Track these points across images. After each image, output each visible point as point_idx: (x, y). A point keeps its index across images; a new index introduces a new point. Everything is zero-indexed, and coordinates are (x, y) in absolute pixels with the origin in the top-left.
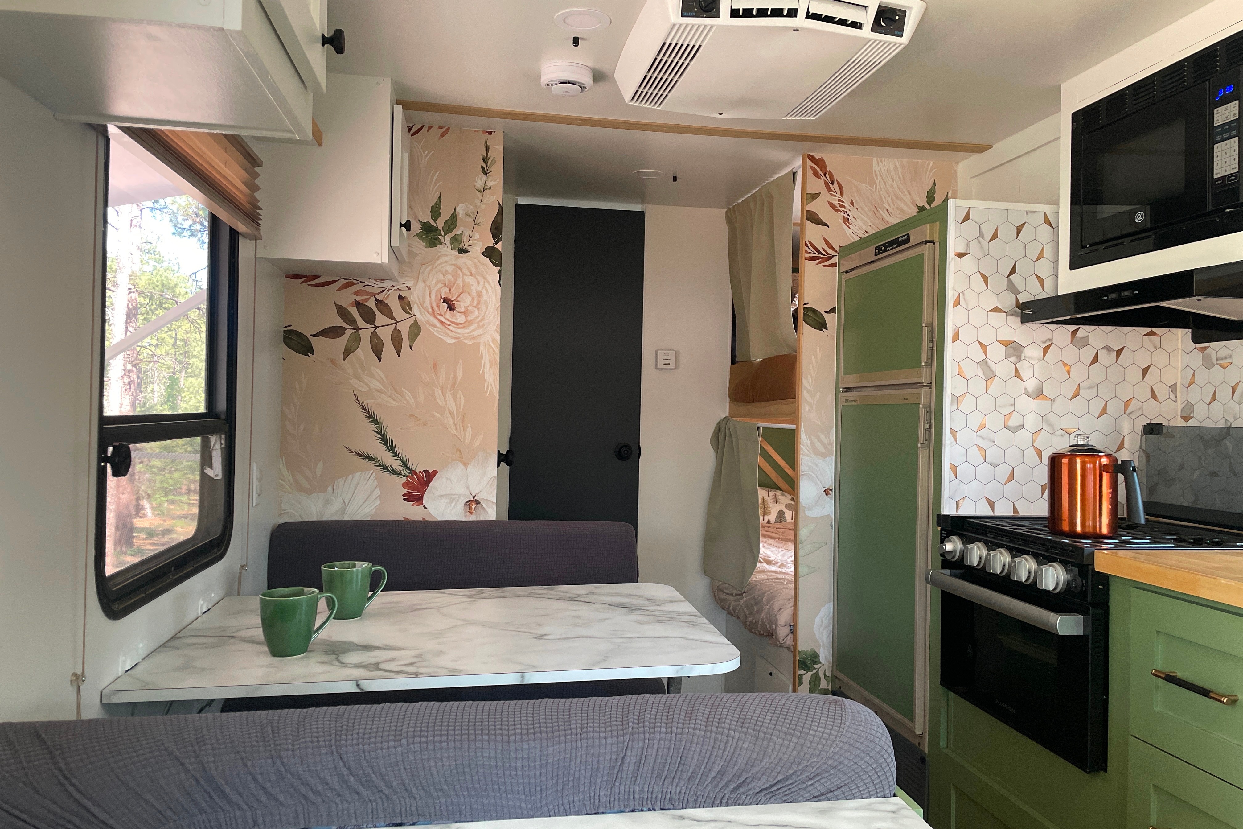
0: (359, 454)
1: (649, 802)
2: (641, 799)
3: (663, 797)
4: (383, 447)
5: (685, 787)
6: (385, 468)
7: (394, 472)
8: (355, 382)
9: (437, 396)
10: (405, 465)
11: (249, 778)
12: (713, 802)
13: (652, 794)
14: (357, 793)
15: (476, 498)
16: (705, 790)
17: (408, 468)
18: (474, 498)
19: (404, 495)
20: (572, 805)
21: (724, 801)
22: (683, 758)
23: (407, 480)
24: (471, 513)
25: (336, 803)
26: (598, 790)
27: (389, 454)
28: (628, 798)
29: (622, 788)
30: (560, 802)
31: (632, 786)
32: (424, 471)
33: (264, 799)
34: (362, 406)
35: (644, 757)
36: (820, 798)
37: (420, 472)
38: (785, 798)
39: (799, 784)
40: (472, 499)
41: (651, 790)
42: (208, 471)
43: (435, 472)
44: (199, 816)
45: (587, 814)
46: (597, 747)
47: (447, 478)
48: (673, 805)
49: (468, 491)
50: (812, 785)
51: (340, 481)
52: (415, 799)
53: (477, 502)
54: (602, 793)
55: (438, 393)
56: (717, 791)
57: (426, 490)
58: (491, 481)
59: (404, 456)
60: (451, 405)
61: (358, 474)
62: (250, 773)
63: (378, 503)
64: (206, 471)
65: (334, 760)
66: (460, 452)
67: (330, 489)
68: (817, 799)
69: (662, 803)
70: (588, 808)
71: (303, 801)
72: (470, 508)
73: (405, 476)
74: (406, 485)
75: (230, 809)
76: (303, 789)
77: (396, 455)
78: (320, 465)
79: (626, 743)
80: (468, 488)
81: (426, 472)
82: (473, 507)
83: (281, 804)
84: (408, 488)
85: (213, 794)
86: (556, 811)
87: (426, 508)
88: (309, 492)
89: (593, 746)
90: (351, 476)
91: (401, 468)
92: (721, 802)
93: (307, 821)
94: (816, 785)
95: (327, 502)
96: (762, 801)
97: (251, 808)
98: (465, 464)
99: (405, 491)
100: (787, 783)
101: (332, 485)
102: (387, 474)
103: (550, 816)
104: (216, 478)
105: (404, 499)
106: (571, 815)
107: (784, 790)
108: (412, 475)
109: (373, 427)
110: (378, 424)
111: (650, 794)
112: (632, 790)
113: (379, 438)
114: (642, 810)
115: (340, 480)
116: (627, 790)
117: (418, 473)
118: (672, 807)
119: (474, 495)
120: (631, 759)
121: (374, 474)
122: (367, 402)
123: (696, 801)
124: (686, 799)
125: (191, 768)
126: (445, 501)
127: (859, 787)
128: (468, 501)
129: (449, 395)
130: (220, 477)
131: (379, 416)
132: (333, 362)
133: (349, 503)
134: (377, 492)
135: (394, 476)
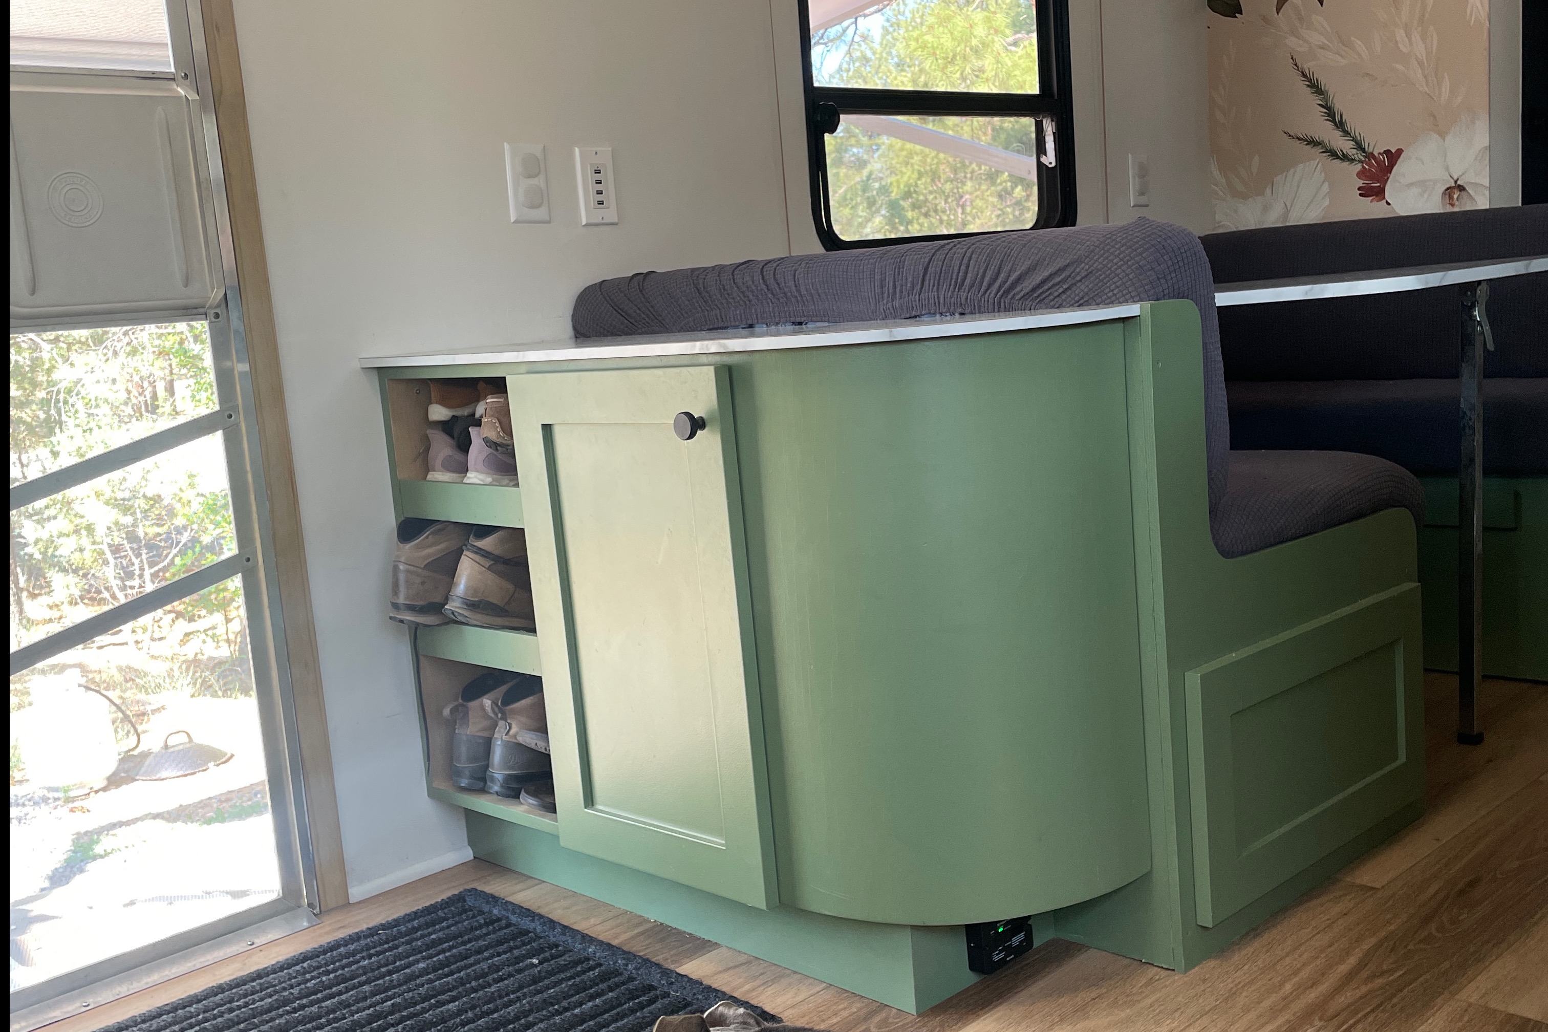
0: (1301, 139)
4: (1330, 125)
6: (1333, 154)
7: (1345, 158)
8: (1292, 42)
9: (1398, 39)
10: (1359, 146)
15: (1459, 182)
17: (1363, 150)
18: (1456, 182)
19: (1359, 189)
23: (1364, 167)
24: (1453, 205)
27: (1338, 133)
32: (1385, 152)
34: (1302, 72)
37: (1380, 153)
40: (1453, 185)
43: (1400, 152)
47: (1417, 158)
49: (1447, 173)
51: (1278, 179)
53: (1461, 188)
55: (1400, 34)
57: (1388, 178)
58: (1481, 154)
59: (1357, 134)
60: (1420, 50)
61: (1301, 166)
63: (1327, 202)
66: (1435, 117)
67: (1268, 191)
72: (1451, 198)
73: (1360, 161)
74: (1360, 175)
77: (1346, 133)
78: (1256, 159)
80: (1447, 169)
81: (1387, 152)
82: (1455, 196)
84: (1364, 178)
87: (1388, 204)
88: (1244, 197)
90: (1292, 170)
91: (1354, 151)
95: (1266, 208)
98: (1442, 135)
99: (1361, 183)
101: (1270, 186)
102: (1338, 162)
105: (1361, 195)
108: (1369, 160)
109: (1316, 100)
110: (1323, 95)
113: (1325, 113)
115: (1279, 177)
117: (1376, 155)
119: (1455, 178)
121: (1320, 165)
122: (1307, 66)
126: (1415, 190)
128: (1448, 189)
129: (1416, 37)
131: (1325, 81)
132: (1265, 19)
133: (1292, 205)
134: (1326, 188)
135: (1346, 164)
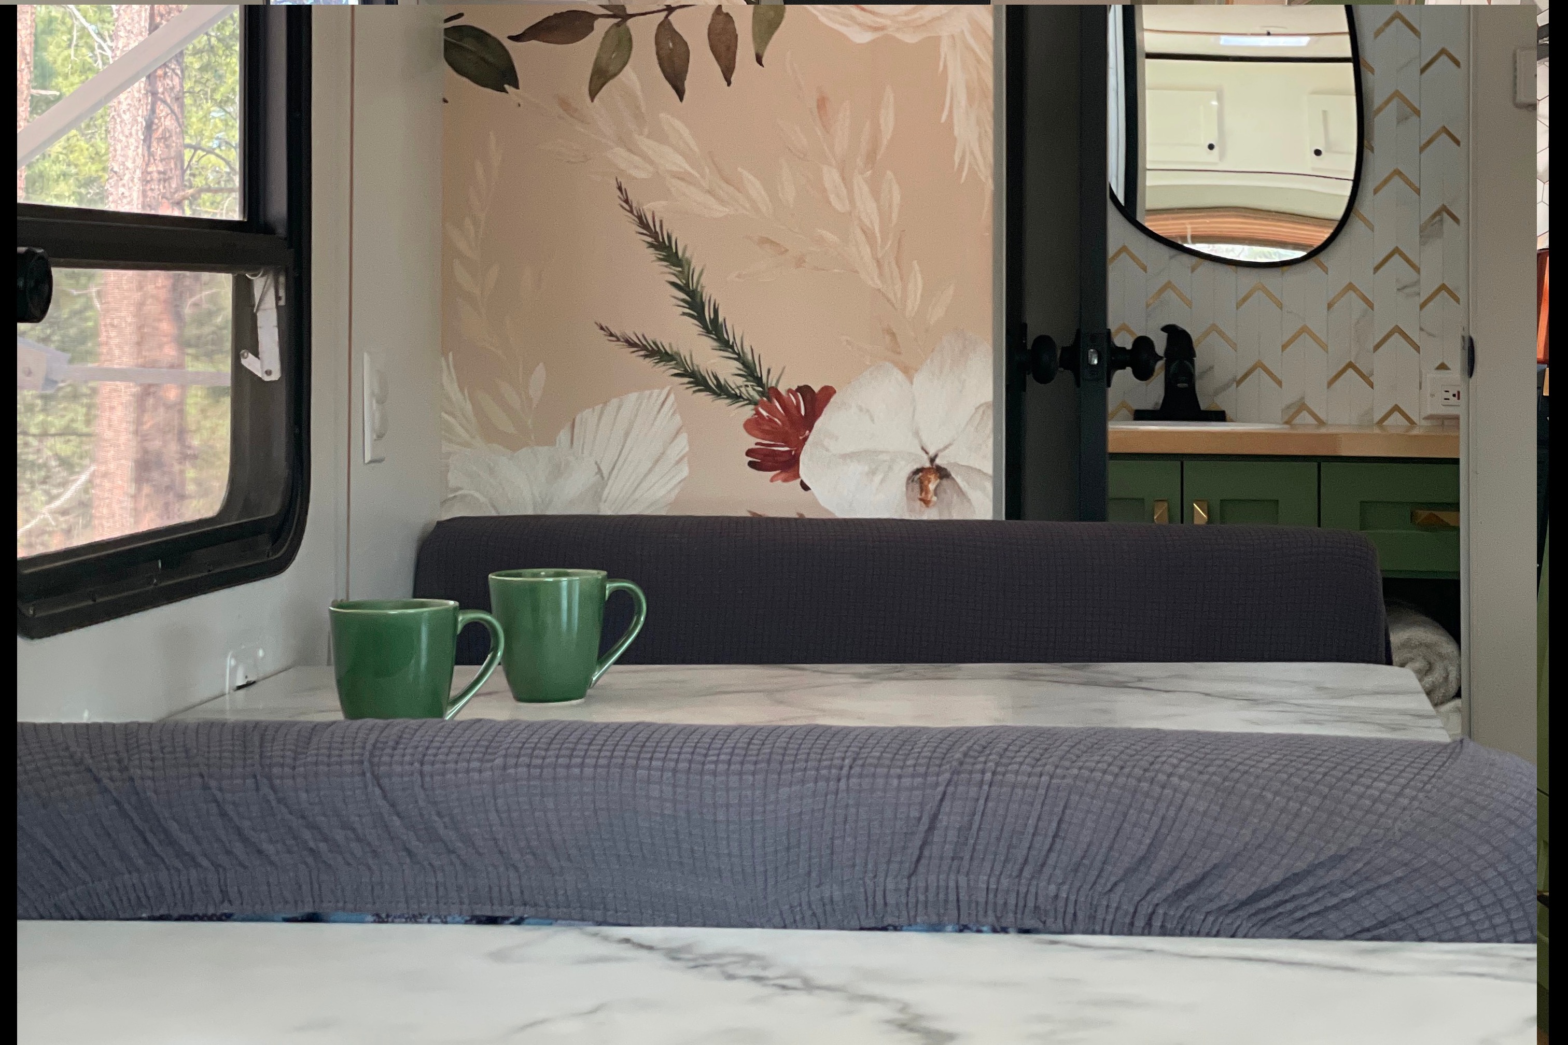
0: (635, 344)
1: (990, 912)
2: (973, 905)
3: (1021, 904)
4: (692, 326)
5: (1066, 887)
6: (698, 381)
7: (721, 391)
8: (620, 156)
9: (828, 185)
10: (750, 372)
11: (214, 809)
12: (1132, 924)
13: (996, 896)
14: (410, 853)
15: (938, 461)
16: (1112, 895)
17: (759, 381)
18: (932, 460)
19: (749, 453)
20: (828, 908)
21: (1157, 923)
22: (1064, 826)
23: (758, 413)
24: (926, 502)
25: (369, 868)
26: (882, 880)
27: (709, 343)
28: (946, 901)
29: (932, 878)
30: (805, 900)
31: (952, 877)
32: (799, 389)
33: (238, 848)
34: (640, 218)
35: (977, 818)
36: (1376, 933)
37: (790, 391)
38: (1296, 928)
39: (1323, 897)
40: (928, 465)
41: (993, 886)
42: (249, 362)
43: (828, 392)
44: (127, 876)
45: (862, 929)
46: (880, 794)
47: (861, 409)
48: (1044, 923)
49: (916, 442)
50: (1353, 900)
51: (588, 416)
52: (516, 869)
53: (942, 473)
54: (890, 886)
55: (831, 177)
56: (1137, 898)
57: (806, 439)
58: (978, 416)
59: (747, 350)
60: (868, 208)
61: (633, 396)
62: (216, 801)
63: (685, 471)
64: (244, 362)
65: (366, 787)
66: (893, 335)
67: (563, 436)
68: (1369, 935)
69: (1019, 916)
70: (863, 917)
71: (310, 860)
72: (923, 489)
73: (751, 401)
74: (752, 426)
75: (180, 866)
76: (307, 835)
77: (725, 344)
78: (540, 372)
79: (941, 789)
80: (917, 434)
81: (805, 390)
82: (932, 487)
83: (272, 863)
84: (757, 432)
85: (149, 836)
86: (798, 918)
87: (805, 487)
88: (512, 444)
89: (872, 790)
90: (615, 402)
91: (740, 381)
92: (1149, 924)
93: (317, 900)
94: (1365, 902)
95: (558, 471)
96: (1243, 930)
97: (217, 866)
98: (908, 371)
99: (751, 442)
100: (1294, 892)
101: (569, 424)
102: (705, 397)
103: (785, 927)
104: (267, 378)
105: (752, 465)
106: (827, 927)
107: (1290, 906)
108: (770, 400)
109: (664, 273)
110: (680, 266)
111: (991, 896)
112: (952, 884)
113: (683, 300)
114: (979, 931)
115: (587, 413)
116: (942, 883)
117: (783, 393)
118: (1041, 926)
119: (932, 453)
120: (951, 819)
121: (672, 397)
122: (652, 207)
123: (1092, 918)
124: (1071, 910)
125: (111, 786)
126: (856, 469)
127: (1467, 914)
128: (917, 471)
129: (860, 184)
130: (276, 376)
131: (683, 243)
132: (564, 104)
133: (610, 473)
134: (682, 445)
135: (723, 402)
